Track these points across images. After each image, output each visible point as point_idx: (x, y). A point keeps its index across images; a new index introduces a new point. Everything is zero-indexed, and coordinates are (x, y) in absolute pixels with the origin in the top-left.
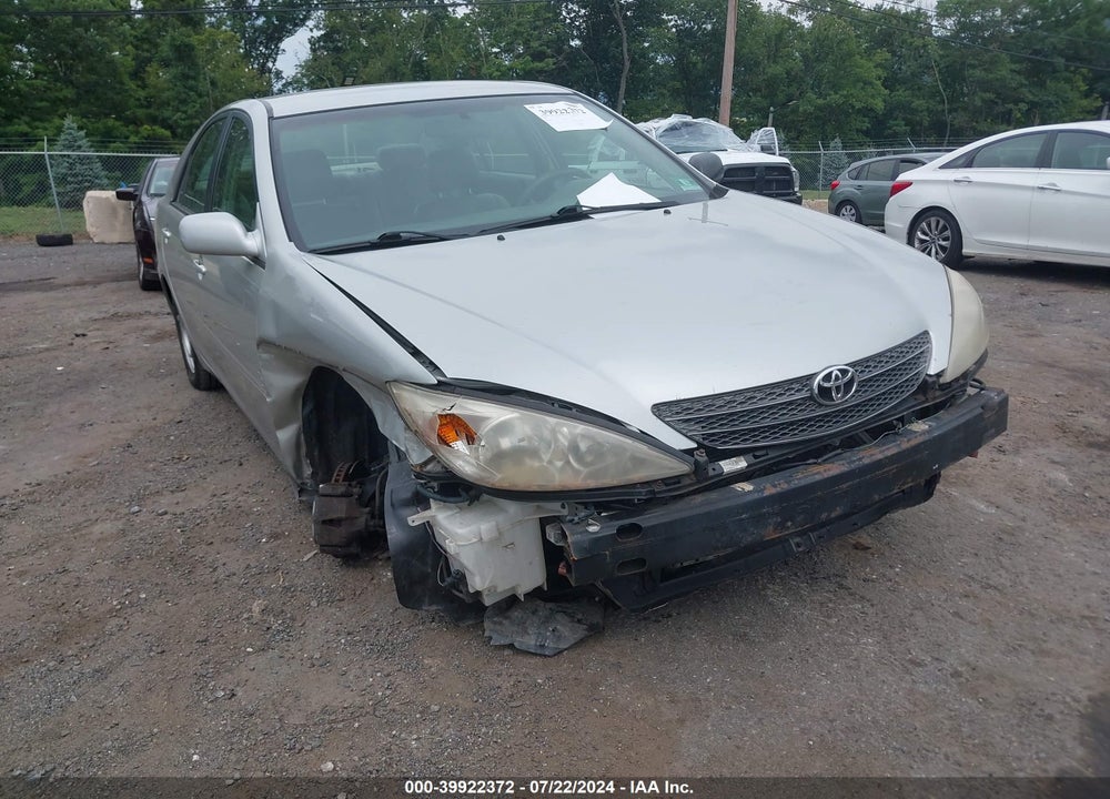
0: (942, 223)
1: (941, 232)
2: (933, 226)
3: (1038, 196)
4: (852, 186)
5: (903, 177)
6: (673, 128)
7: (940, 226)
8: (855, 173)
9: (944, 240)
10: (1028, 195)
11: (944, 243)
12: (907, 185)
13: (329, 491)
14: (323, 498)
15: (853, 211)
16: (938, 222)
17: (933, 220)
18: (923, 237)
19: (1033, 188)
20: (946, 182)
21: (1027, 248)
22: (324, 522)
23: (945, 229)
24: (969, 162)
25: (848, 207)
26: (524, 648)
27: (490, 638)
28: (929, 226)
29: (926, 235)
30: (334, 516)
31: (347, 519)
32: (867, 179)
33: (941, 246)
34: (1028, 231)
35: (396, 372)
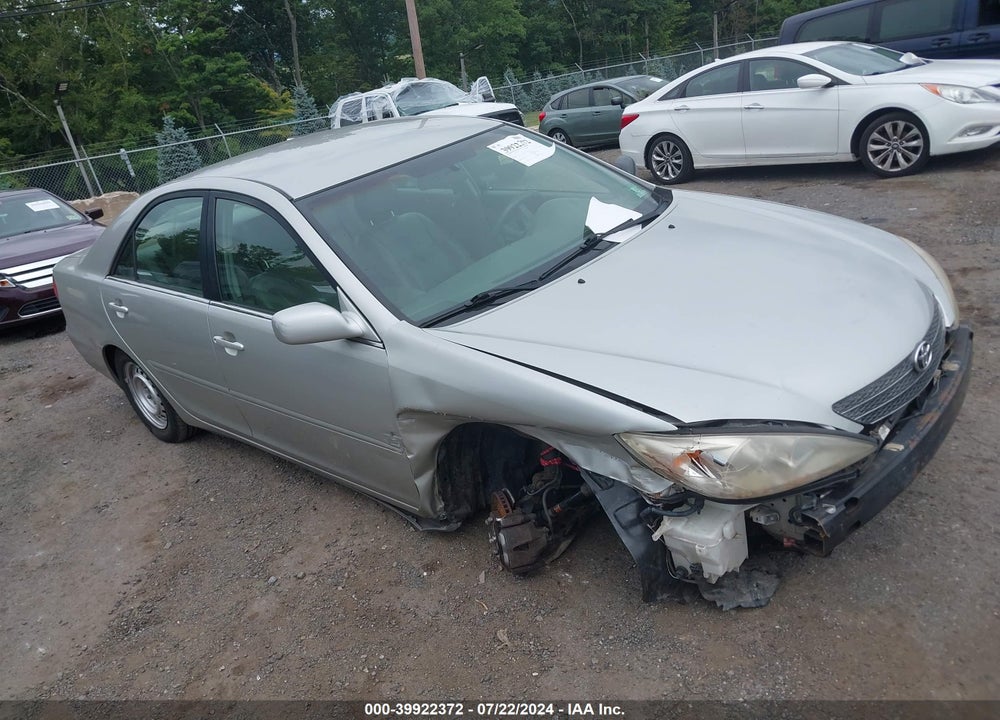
0: (672, 145)
1: (673, 153)
2: (665, 149)
3: (747, 115)
4: (557, 116)
5: (629, 110)
6: (406, 91)
7: (671, 148)
8: (556, 105)
9: (676, 159)
10: (738, 115)
11: (677, 161)
12: (635, 117)
13: (511, 523)
14: (509, 530)
15: (563, 137)
16: (669, 145)
17: (664, 144)
18: (659, 159)
19: (741, 109)
20: (669, 111)
21: (746, 157)
22: (516, 549)
23: (675, 150)
24: (682, 92)
25: (558, 134)
26: (748, 606)
27: (722, 606)
28: (662, 149)
29: (660, 156)
30: (523, 542)
31: (532, 542)
32: (568, 108)
33: (675, 164)
34: (745, 144)
35: (626, 426)
